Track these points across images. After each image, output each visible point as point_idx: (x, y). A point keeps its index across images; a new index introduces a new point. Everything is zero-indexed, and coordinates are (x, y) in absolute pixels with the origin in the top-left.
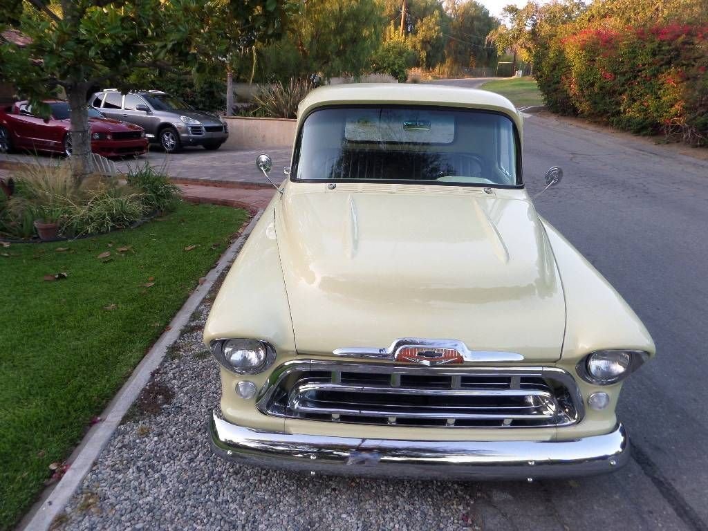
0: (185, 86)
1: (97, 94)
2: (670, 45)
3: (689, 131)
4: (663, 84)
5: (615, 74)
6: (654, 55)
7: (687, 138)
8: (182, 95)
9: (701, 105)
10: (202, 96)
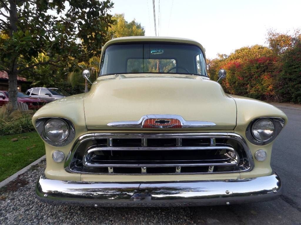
0: (67, 87)
1: (29, 90)
2: (263, 64)
3: (277, 96)
4: (263, 79)
5: (243, 77)
6: (258, 69)
7: (276, 99)
8: (66, 90)
9: (280, 86)
10: (74, 91)
